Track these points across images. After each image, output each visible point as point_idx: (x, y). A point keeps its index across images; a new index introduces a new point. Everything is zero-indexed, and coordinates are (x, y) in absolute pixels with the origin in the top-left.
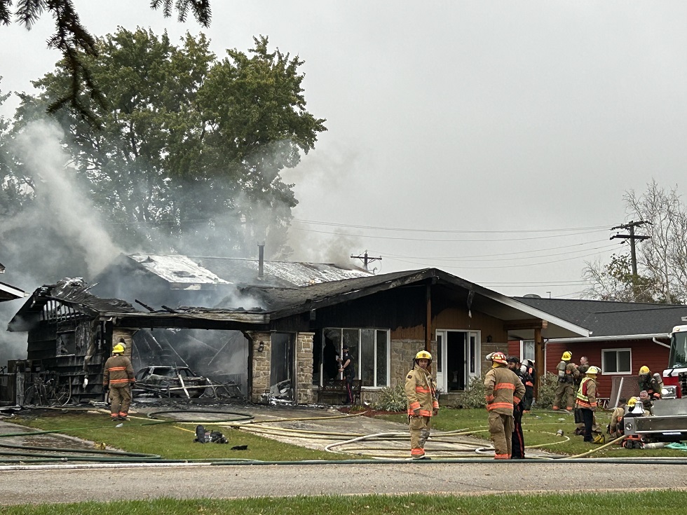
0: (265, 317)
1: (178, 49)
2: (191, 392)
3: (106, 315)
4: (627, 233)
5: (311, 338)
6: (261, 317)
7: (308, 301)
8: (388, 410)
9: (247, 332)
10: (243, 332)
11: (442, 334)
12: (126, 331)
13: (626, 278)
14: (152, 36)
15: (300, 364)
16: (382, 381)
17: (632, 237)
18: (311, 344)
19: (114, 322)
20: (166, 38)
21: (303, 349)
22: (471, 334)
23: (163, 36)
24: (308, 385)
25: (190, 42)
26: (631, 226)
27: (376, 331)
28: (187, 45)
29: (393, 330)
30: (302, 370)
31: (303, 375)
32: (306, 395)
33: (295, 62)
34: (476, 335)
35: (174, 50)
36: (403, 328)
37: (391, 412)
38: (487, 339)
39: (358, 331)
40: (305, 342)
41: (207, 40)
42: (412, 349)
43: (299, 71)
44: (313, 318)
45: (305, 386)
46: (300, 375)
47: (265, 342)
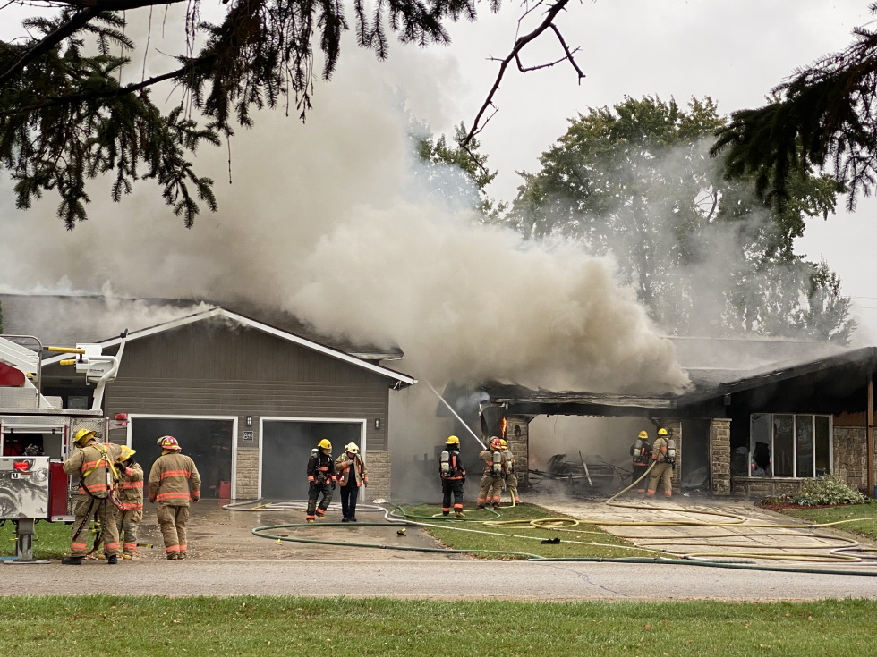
0: (672, 402)
1: (686, 116)
2: (595, 481)
3: (498, 401)
5: (728, 425)
6: (668, 402)
7: (724, 385)
8: (802, 504)
9: (654, 418)
10: (649, 418)
12: (520, 417)
14: (660, 103)
15: (716, 452)
18: (728, 431)
19: (507, 407)
20: (674, 105)
21: (718, 437)
23: (671, 104)
24: (725, 475)
27: (814, 416)
28: (695, 111)
29: (836, 415)
30: (718, 459)
31: (719, 465)
32: (723, 486)
35: (682, 116)
36: (849, 413)
39: (791, 417)
40: (721, 430)
41: (714, 103)
42: (859, 436)
44: (728, 402)
45: (721, 476)
46: (715, 465)
47: (674, 429)
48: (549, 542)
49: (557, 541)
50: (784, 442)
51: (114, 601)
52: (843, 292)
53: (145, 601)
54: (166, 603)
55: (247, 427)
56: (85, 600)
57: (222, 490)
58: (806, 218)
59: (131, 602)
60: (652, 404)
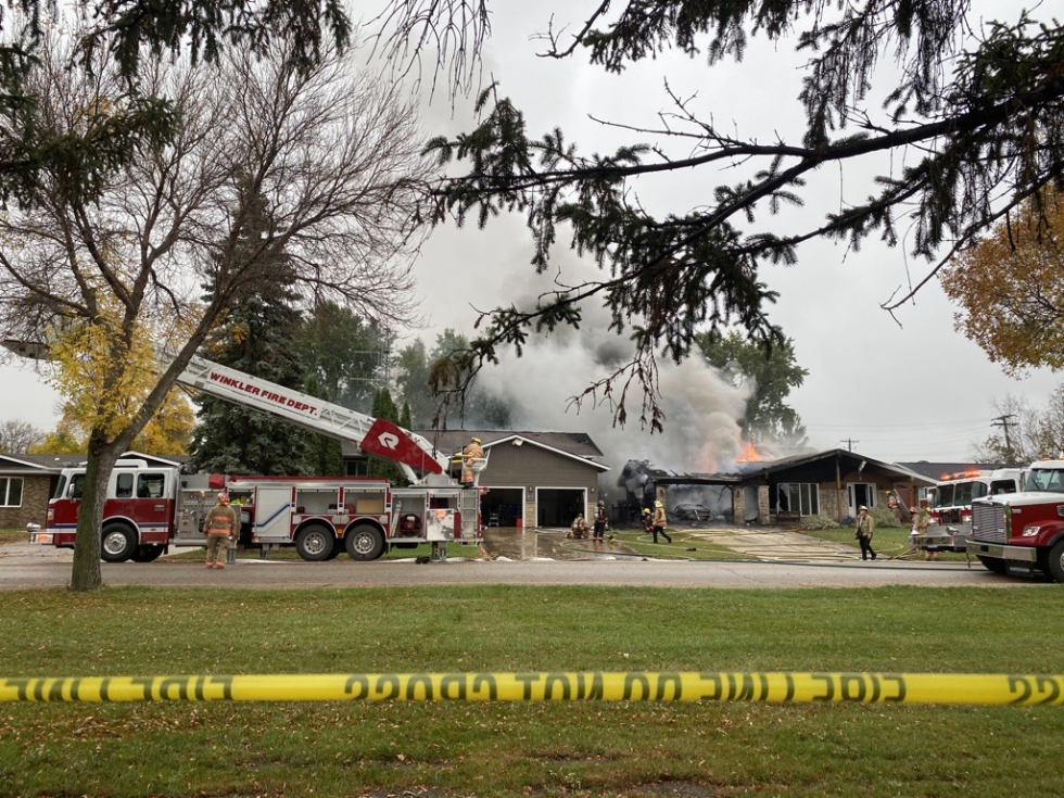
3: (652, 478)
4: (1001, 421)
5: (766, 489)
7: (764, 469)
9: (730, 486)
10: (727, 487)
11: (851, 485)
12: (663, 486)
13: (997, 449)
15: (762, 503)
16: (815, 511)
17: (1005, 424)
18: (767, 492)
19: (657, 481)
21: (763, 495)
22: (869, 485)
24: (767, 514)
25: (732, 335)
26: (1003, 418)
27: (809, 484)
29: (820, 484)
30: (763, 506)
31: (764, 509)
32: (766, 520)
33: (790, 340)
34: (874, 486)
36: (827, 482)
37: (811, 530)
38: (880, 488)
39: (798, 485)
40: (764, 491)
42: (832, 494)
43: (792, 344)
44: (767, 477)
45: (765, 515)
46: (762, 509)
47: (742, 491)
49: (694, 550)
50: (795, 497)
51: (508, 588)
52: (803, 423)
53: (524, 588)
54: (536, 589)
55: (530, 492)
56: (494, 587)
57: (518, 524)
58: (790, 387)
59: (518, 588)
60: (727, 478)
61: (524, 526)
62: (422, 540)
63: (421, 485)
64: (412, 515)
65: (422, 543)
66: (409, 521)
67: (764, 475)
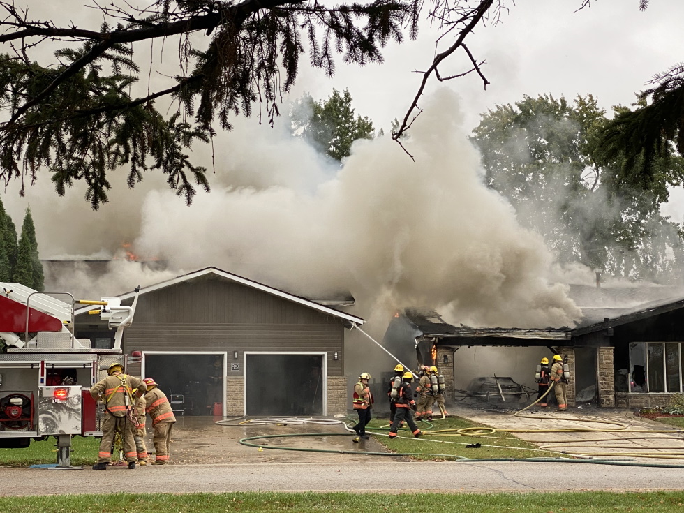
0: (567, 334)
1: (573, 110)
2: (507, 397)
3: (429, 336)
5: (612, 352)
6: (564, 334)
7: (608, 321)
8: (672, 413)
9: (553, 347)
10: (549, 347)
12: (447, 348)
14: (553, 101)
15: (602, 374)
18: (612, 357)
19: (437, 341)
20: (563, 101)
21: (604, 361)
23: (561, 100)
24: (610, 391)
27: (680, 344)
28: (580, 106)
30: (604, 379)
31: (605, 383)
32: (609, 400)
35: (570, 110)
39: (662, 345)
40: (606, 356)
41: (595, 99)
44: (610, 334)
45: (608, 392)
46: (602, 383)
47: (569, 356)
48: (473, 446)
49: (478, 446)
50: (656, 365)
53: (158, 497)
54: (174, 499)
55: (234, 360)
56: (111, 497)
59: (147, 498)
60: (551, 336)
61: (225, 414)
62: (32, 434)
63: (28, 349)
64: (19, 396)
65: (36, 439)
66: (13, 405)
67: (606, 330)
